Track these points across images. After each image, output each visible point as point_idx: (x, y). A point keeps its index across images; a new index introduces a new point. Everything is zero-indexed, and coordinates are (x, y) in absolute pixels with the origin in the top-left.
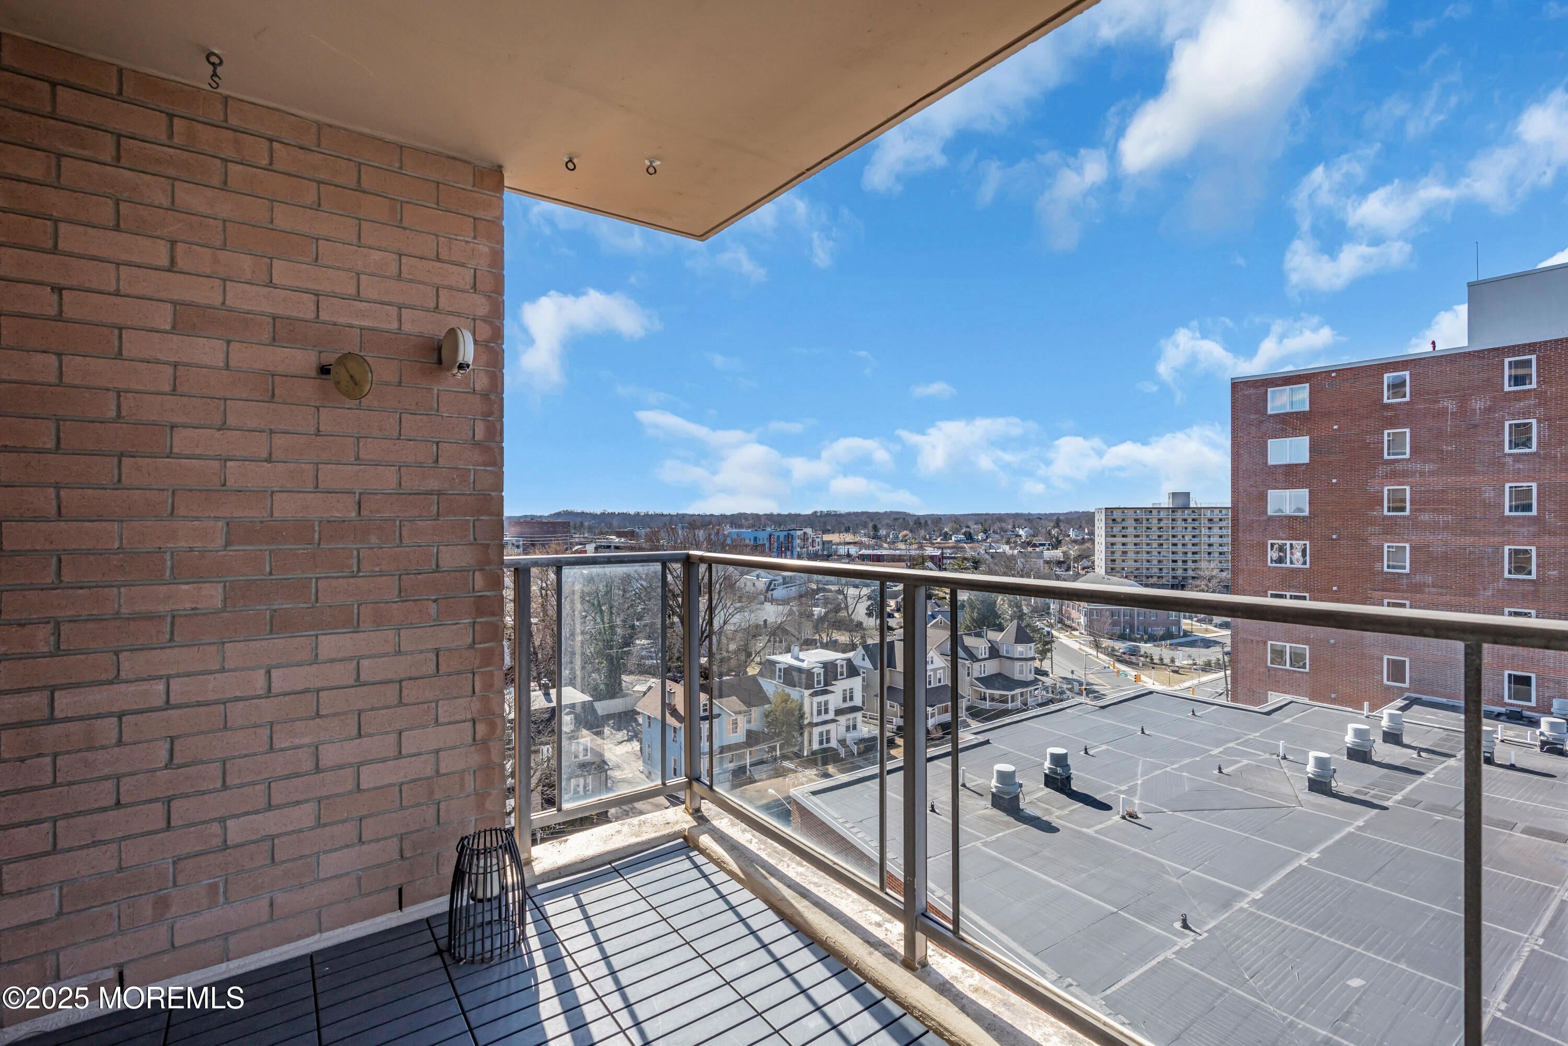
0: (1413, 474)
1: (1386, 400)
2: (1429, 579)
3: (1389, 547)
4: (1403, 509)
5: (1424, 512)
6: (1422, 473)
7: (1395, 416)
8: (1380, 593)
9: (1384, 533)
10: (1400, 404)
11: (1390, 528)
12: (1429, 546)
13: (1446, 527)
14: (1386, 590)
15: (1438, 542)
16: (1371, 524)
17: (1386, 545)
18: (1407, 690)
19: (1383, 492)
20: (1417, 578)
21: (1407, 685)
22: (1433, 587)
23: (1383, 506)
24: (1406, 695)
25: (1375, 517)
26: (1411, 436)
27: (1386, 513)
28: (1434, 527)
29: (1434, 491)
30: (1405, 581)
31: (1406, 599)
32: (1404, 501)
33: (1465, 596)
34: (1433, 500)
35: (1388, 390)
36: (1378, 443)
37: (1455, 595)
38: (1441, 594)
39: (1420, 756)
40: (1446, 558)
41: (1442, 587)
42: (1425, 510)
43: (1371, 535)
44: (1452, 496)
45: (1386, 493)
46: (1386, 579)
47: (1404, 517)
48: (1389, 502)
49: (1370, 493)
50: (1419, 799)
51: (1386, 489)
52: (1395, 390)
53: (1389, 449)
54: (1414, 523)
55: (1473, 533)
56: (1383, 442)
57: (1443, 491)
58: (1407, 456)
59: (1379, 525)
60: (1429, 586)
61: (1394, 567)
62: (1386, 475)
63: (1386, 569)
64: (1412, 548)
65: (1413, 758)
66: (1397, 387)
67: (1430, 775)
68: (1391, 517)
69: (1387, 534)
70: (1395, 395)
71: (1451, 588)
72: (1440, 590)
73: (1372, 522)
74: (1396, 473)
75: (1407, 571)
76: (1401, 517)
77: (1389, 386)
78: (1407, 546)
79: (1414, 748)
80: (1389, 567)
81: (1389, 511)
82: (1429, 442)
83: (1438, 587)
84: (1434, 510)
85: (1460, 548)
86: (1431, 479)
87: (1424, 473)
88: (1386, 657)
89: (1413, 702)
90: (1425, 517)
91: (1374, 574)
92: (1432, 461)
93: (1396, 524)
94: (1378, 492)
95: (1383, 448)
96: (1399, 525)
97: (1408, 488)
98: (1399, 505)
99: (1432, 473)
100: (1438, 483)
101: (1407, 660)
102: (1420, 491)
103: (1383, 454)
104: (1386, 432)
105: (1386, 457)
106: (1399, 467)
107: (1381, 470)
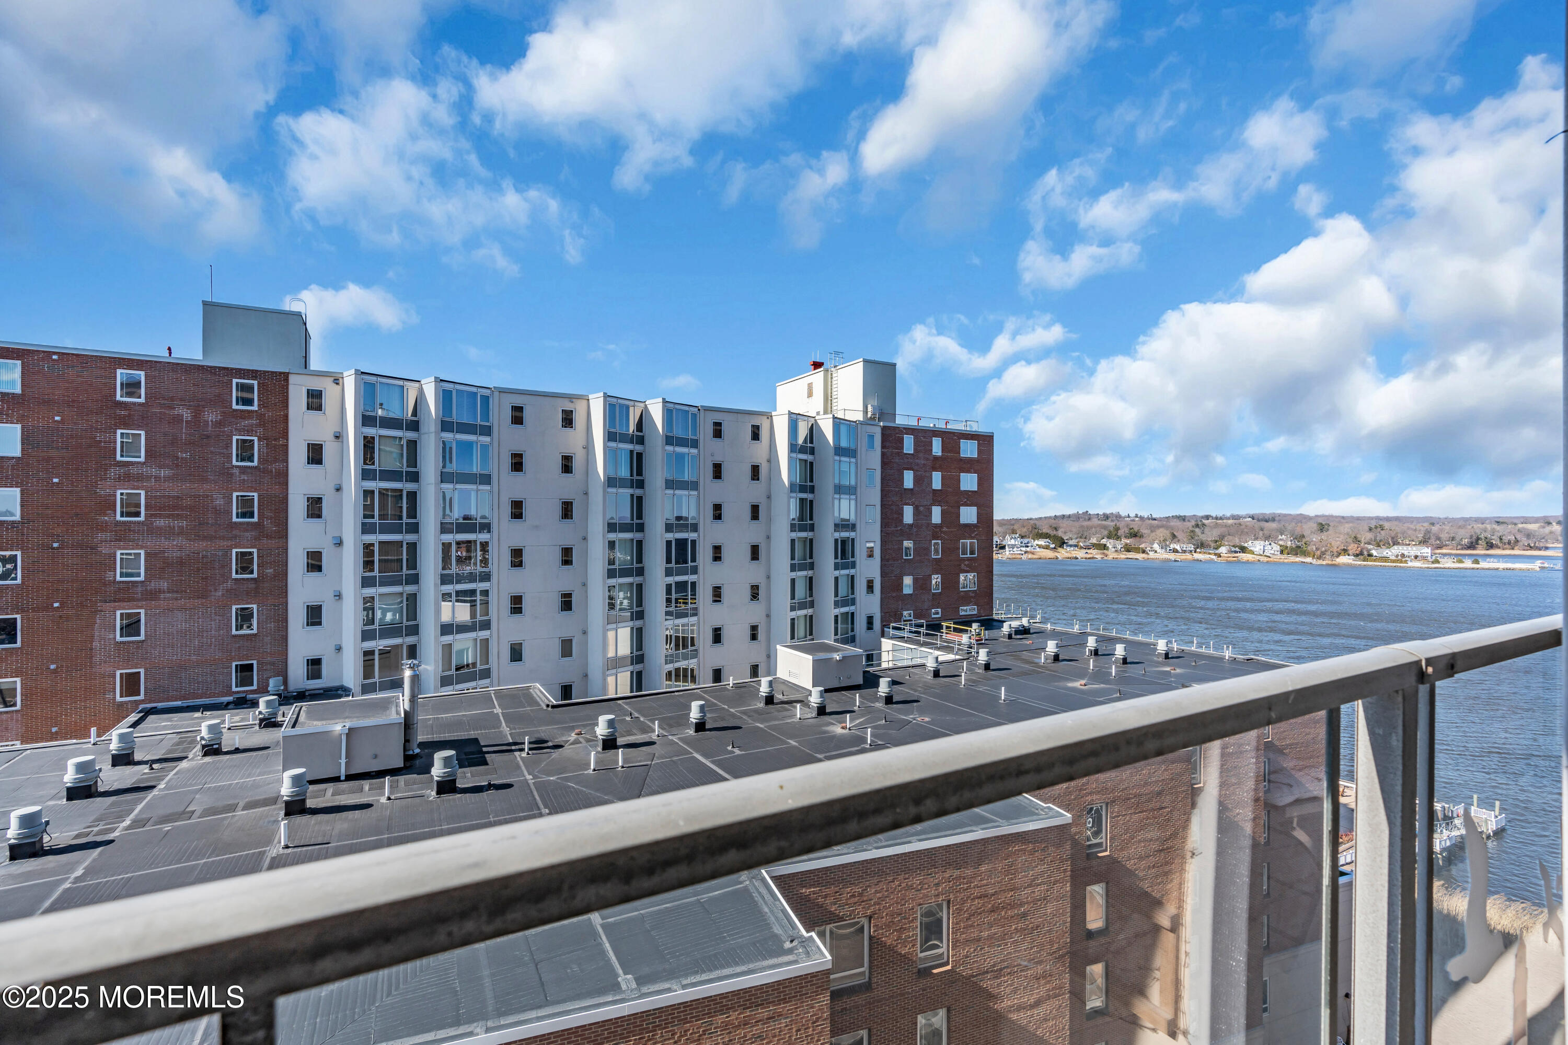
0: (149, 478)
1: (118, 398)
2: (165, 585)
3: (122, 554)
4: (138, 514)
5: (160, 517)
6: (157, 478)
7: (129, 415)
8: (112, 604)
9: (116, 540)
10: (134, 404)
11: (123, 534)
12: (164, 552)
13: (181, 532)
14: (119, 601)
15: (174, 547)
16: (102, 530)
17: (119, 553)
18: (142, 702)
19: (115, 496)
20: (153, 585)
21: (142, 697)
22: (169, 592)
23: (115, 511)
24: (141, 707)
25: (106, 522)
26: (146, 439)
27: (118, 518)
28: (169, 533)
29: (169, 497)
30: (140, 589)
31: (141, 608)
32: (139, 506)
33: (198, 598)
34: (169, 506)
35: (122, 389)
36: (110, 442)
37: (189, 598)
38: (176, 599)
39: (152, 769)
40: (181, 562)
41: (177, 592)
42: (160, 516)
43: (102, 542)
44: (188, 502)
45: (119, 497)
46: (119, 589)
47: (139, 523)
48: (122, 507)
49: (100, 496)
50: (150, 816)
51: (119, 492)
52: (129, 390)
53: (122, 451)
54: (149, 529)
55: (205, 538)
56: (115, 442)
57: (178, 497)
58: (142, 459)
59: (111, 531)
60: (164, 592)
61: (128, 575)
62: (119, 478)
63: (118, 578)
64: (147, 554)
65: (145, 774)
66: (132, 387)
67: (162, 786)
68: (124, 522)
69: (120, 541)
70: (129, 394)
71: (186, 592)
72: (175, 595)
73: (103, 527)
74: (129, 476)
75: (142, 578)
76: (135, 523)
77: (122, 384)
78: (142, 552)
79: (145, 763)
80: (122, 575)
81: (122, 516)
82: (164, 447)
83: (173, 592)
84: (168, 516)
85: (194, 553)
86: (167, 484)
87: (160, 478)
88: (118, 673)
89: (148, 712)
90: (160, 522)
91: (105, 585)
92: (168, 467)
93: (130, 530)
94: (110, 495)
95: (115, 449)
96: (134, 531)
97: (143, 493)
98: (133, 510)
99: (167, 479)
100: (173, 489)
101: (142, 671)
102: (155, 496)
103: (115, 454)
104: (119, 432)
105: (119, 458)
106: (134, 470)
107: (113, 472)
